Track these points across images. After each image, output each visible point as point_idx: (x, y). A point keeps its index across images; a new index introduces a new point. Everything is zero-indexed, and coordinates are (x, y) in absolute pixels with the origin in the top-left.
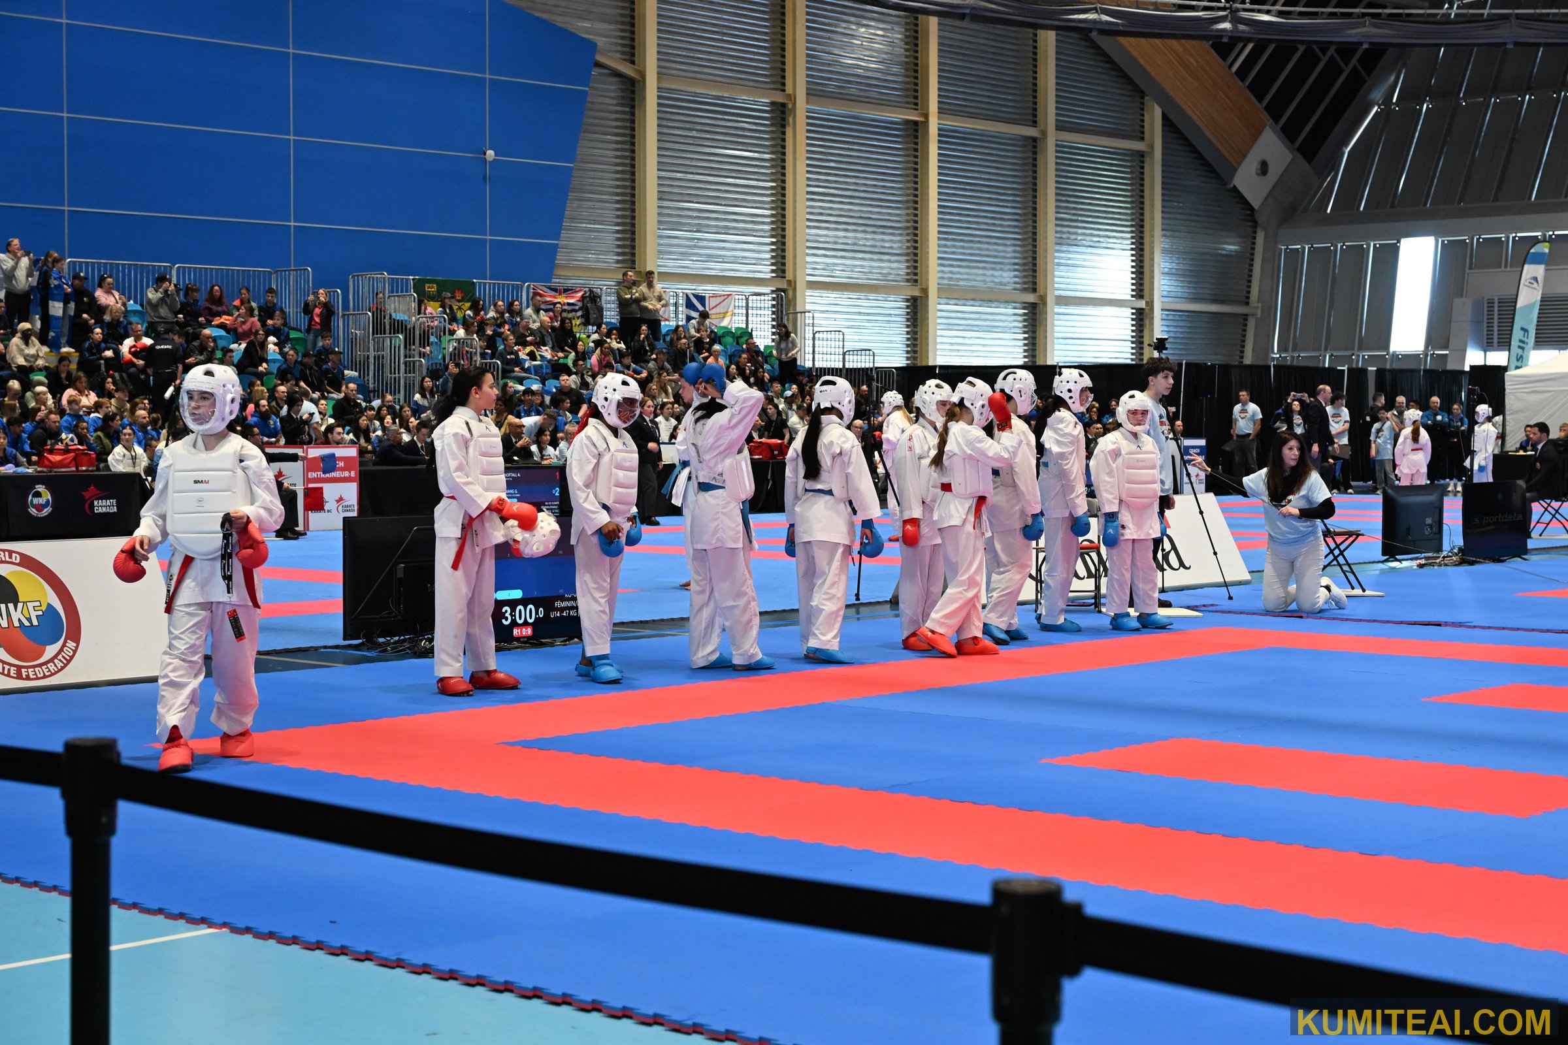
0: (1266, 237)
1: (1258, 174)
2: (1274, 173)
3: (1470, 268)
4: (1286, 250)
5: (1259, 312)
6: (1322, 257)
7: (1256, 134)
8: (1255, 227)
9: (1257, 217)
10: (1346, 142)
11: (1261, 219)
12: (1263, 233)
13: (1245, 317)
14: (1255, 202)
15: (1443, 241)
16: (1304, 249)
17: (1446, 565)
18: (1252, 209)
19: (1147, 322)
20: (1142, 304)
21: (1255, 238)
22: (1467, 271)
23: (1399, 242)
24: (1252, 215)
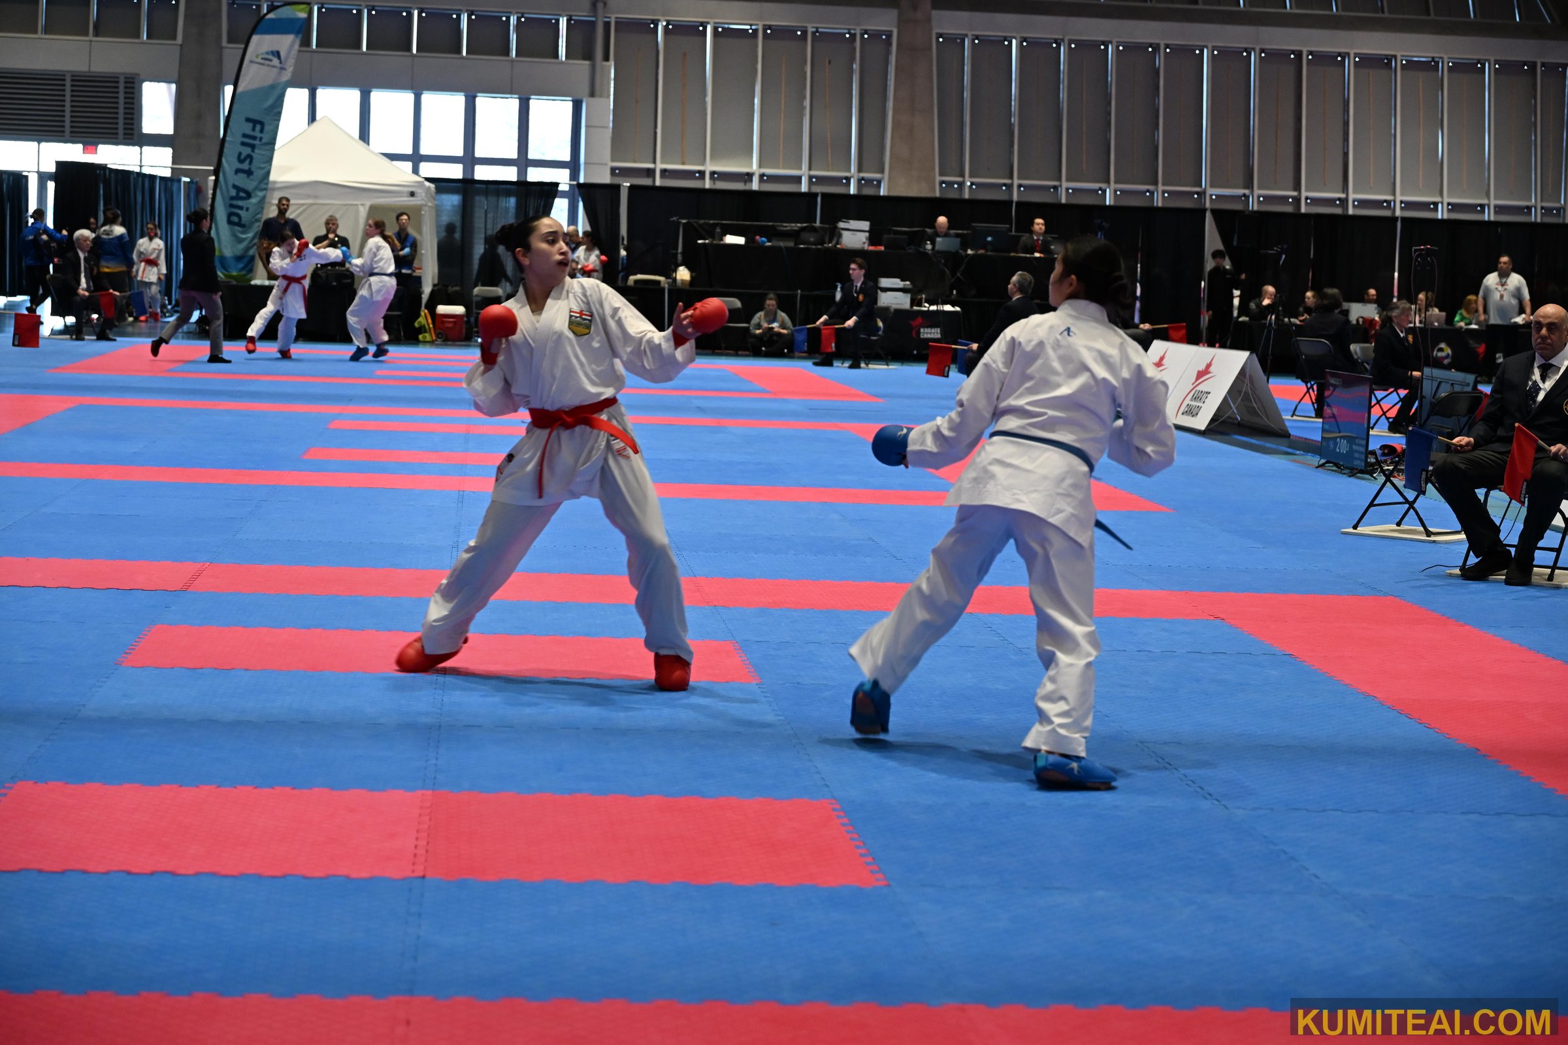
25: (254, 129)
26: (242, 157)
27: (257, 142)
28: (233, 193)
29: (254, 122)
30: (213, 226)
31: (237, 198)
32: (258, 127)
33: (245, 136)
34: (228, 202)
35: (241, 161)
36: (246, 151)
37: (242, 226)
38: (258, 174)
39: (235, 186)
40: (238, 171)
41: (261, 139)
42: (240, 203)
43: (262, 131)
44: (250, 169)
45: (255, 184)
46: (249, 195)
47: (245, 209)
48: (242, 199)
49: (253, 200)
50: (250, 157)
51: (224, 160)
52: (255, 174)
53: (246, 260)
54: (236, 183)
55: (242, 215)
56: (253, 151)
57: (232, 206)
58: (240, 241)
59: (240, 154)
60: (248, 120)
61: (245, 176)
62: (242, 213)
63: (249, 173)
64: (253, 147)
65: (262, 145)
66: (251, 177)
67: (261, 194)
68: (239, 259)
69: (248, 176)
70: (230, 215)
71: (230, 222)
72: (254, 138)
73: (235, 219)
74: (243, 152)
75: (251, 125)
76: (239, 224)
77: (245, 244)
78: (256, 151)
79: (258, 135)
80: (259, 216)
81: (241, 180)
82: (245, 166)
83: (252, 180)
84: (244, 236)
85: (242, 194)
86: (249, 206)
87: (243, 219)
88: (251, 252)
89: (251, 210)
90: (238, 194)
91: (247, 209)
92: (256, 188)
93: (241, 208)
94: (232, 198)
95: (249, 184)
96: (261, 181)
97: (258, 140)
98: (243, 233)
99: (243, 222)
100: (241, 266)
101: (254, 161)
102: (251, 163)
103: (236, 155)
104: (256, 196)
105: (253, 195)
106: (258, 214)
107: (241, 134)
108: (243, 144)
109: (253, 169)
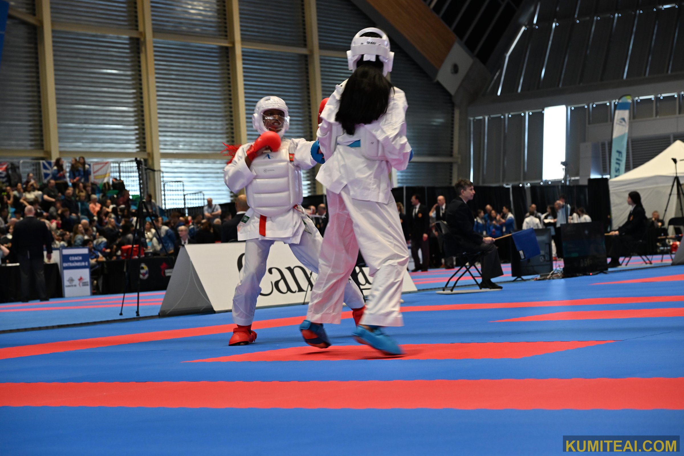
1: (452, 73)
2: (463, 71)
3: (589, 124)
4: (473, 120)
5: (459, 161)
6: (496, 123)
7: (449, 48)
8: (453, 107)
9: (453, 100)
10: (507, 51)
11: (456, 101)
12: (458, 110)
13: (451, 164)
14: (452, 91)
15: (571, 108)
16: (484, 119)
17: (553, 279)
18: (450, 95)
21: (453, 114)
22: (587, 125)
23: (543, 110)
24: (451, 99)
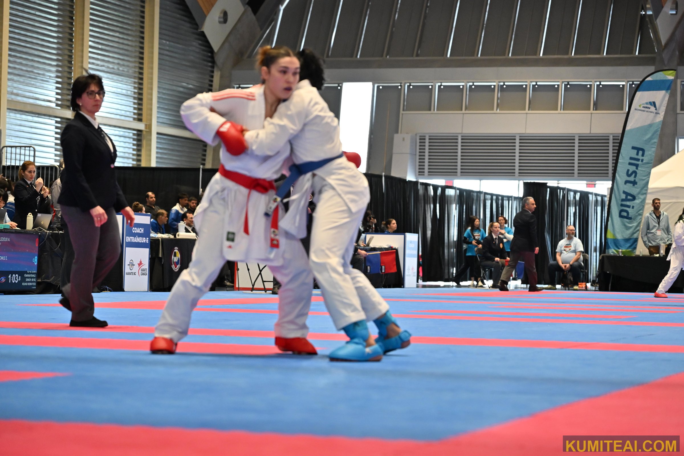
0: (221, 77)
1: (220, 22)
3: (403, 110)
8: (213, 67)
9: (216, 58)
11: (219, 59)
12: (219, 73)
15: (378, 87)
18: (211, 50)
19: (144, 143)
20: (141, 126)
21: (212, 77)
22: (401, 112)
23: (340, 85)
24: (212, 57)
25: (637, 154)
26: (630, 173)
27: (640, 163)
28: (623, 196)
29: (638, 149)
30: (610, 218)
31: (626, 200)
32: (641, 153)
33: (631, 158)
34: (620, 203)
35: (629, 175)
36: (632, 168)
37: (630, 218)
38: (640, 184)
39: (624, 192)
40: (626, 182)
41: (642, 160)
42: (628, 203)
43: (643, 155)
44: (635, 180)
45: (638, 190)
46: (634, 198)
47: (631, 207)
48: (629, 200)
49: (637, 201)
50: (635, 172)
51: (617, 175)
52: (638, 184)
53: (631, 241)
54: (626, 190)
55: (629, 211)
56: (637, 168)
57: (622, 205)
58: (628, 228)
59: (628, 170)
60: (633, 148)
61: (632, 185)
62: (630, 210)
63: (634, 183)
64: (637, 166)
65: (643, 164)
66: (636, 186)
67: (642, 197)
68: (627, 240)
69: (634, 185)
70: (621, 211)
71: (621, 216)
72: (638, 160)
73: (625, 214)
74: (630, 169)
75: (636, 151)
76: (627, 217)
77: (631, 231)
78: (639, 168)
79: (640, 157)
80: (641, 211)
81: (629, 188)
82: (632, 179)
83: (636, 188)
84: (630, 225)
85: (629, 197)
86: (634, 205)
87: (630, 214)
88: (635, 236)
89: (635, 208)
90: (626, 197)
91: (633, 207)
92: (639, 193)
93: (629, 207)
94: (623, 200)
95: (633, 190)
96: (642, 189)
97: (640, 161)
98: (629, 223)
99: (630, 216)
100: (628, 245)
101: (637, 175)
102: (635, 176)
103: (626, 171)
104: (639, 198)
105: (637, 198)
106: (640, 210)
107: (629, 158)
108: (630, 164)
109: (637, 180)
